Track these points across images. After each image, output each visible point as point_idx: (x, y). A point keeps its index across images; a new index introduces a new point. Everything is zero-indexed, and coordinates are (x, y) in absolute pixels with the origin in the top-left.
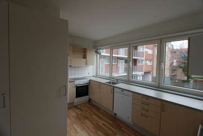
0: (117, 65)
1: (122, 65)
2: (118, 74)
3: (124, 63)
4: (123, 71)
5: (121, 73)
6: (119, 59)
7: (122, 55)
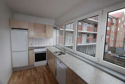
0: (81, 38)
1: (85, 38)
2: (81, 44)
3: (86, 37)
4: (86, 42)
5: (84, 44)
6: (83, 34)
7: (85, 31)
